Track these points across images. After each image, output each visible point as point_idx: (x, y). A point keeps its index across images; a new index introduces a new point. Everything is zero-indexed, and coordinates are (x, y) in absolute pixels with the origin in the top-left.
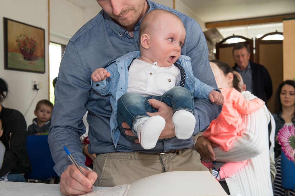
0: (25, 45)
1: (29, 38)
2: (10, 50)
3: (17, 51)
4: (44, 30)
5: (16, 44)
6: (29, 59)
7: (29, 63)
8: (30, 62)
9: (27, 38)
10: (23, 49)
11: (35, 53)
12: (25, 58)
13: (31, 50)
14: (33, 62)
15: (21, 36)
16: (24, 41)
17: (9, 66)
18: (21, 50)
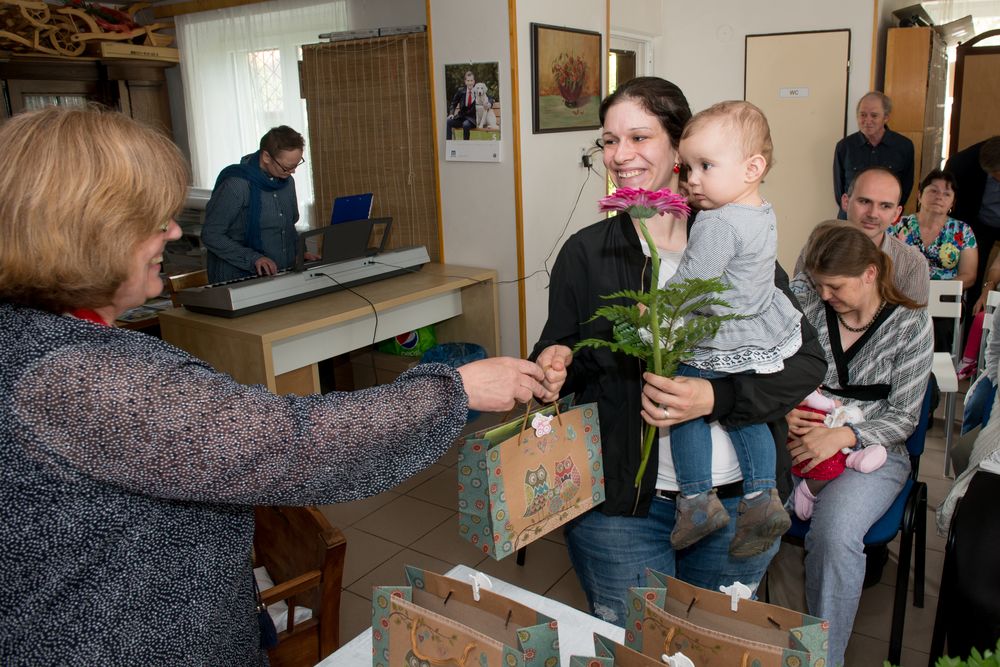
0: (567, 74)
1: (575, 59)
2: (542, 92)
3: (553, 92)
4: (600, 35)
5: (552, 76)
6: (575, 105)
7: (574, 112)
8: (575, 110)
9: (572, 61)
10: (563, 84)
11: (584, 90)
12: (567, 104)
13: (577, 84)
14: (581, 109)
15: (561, 57)
16: (566, 67)
17: (541, 127)
18: (560, 87)
